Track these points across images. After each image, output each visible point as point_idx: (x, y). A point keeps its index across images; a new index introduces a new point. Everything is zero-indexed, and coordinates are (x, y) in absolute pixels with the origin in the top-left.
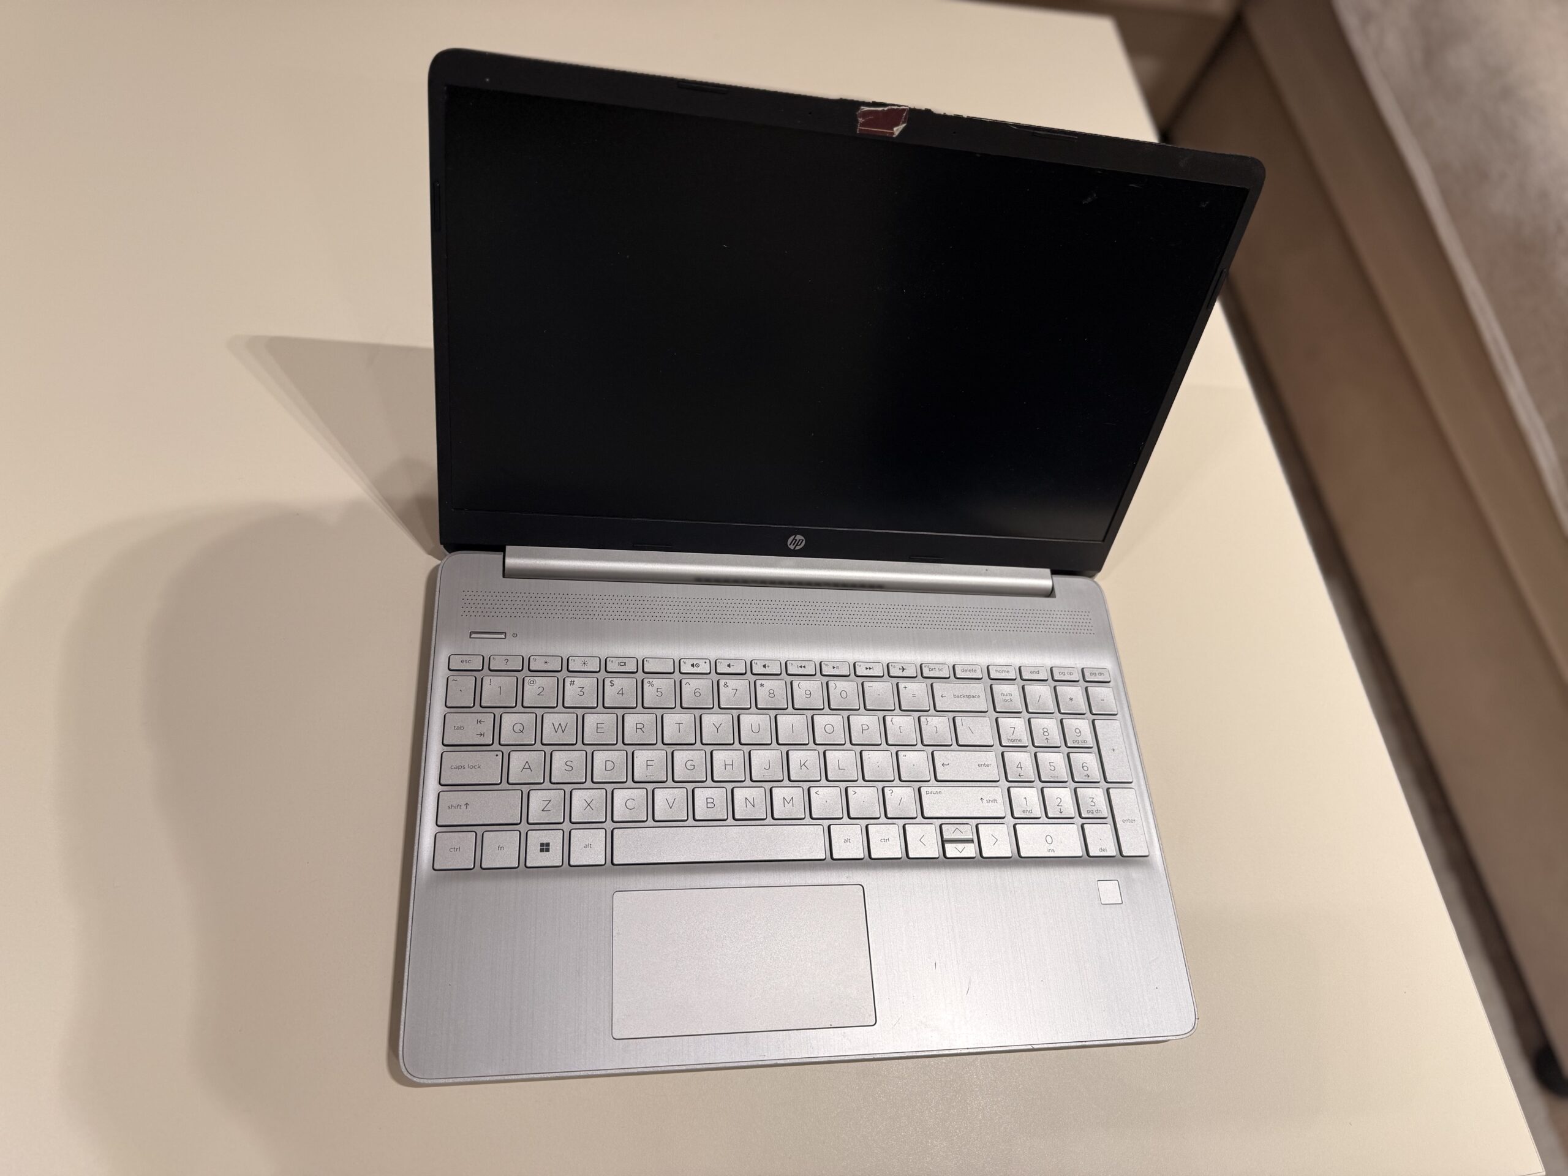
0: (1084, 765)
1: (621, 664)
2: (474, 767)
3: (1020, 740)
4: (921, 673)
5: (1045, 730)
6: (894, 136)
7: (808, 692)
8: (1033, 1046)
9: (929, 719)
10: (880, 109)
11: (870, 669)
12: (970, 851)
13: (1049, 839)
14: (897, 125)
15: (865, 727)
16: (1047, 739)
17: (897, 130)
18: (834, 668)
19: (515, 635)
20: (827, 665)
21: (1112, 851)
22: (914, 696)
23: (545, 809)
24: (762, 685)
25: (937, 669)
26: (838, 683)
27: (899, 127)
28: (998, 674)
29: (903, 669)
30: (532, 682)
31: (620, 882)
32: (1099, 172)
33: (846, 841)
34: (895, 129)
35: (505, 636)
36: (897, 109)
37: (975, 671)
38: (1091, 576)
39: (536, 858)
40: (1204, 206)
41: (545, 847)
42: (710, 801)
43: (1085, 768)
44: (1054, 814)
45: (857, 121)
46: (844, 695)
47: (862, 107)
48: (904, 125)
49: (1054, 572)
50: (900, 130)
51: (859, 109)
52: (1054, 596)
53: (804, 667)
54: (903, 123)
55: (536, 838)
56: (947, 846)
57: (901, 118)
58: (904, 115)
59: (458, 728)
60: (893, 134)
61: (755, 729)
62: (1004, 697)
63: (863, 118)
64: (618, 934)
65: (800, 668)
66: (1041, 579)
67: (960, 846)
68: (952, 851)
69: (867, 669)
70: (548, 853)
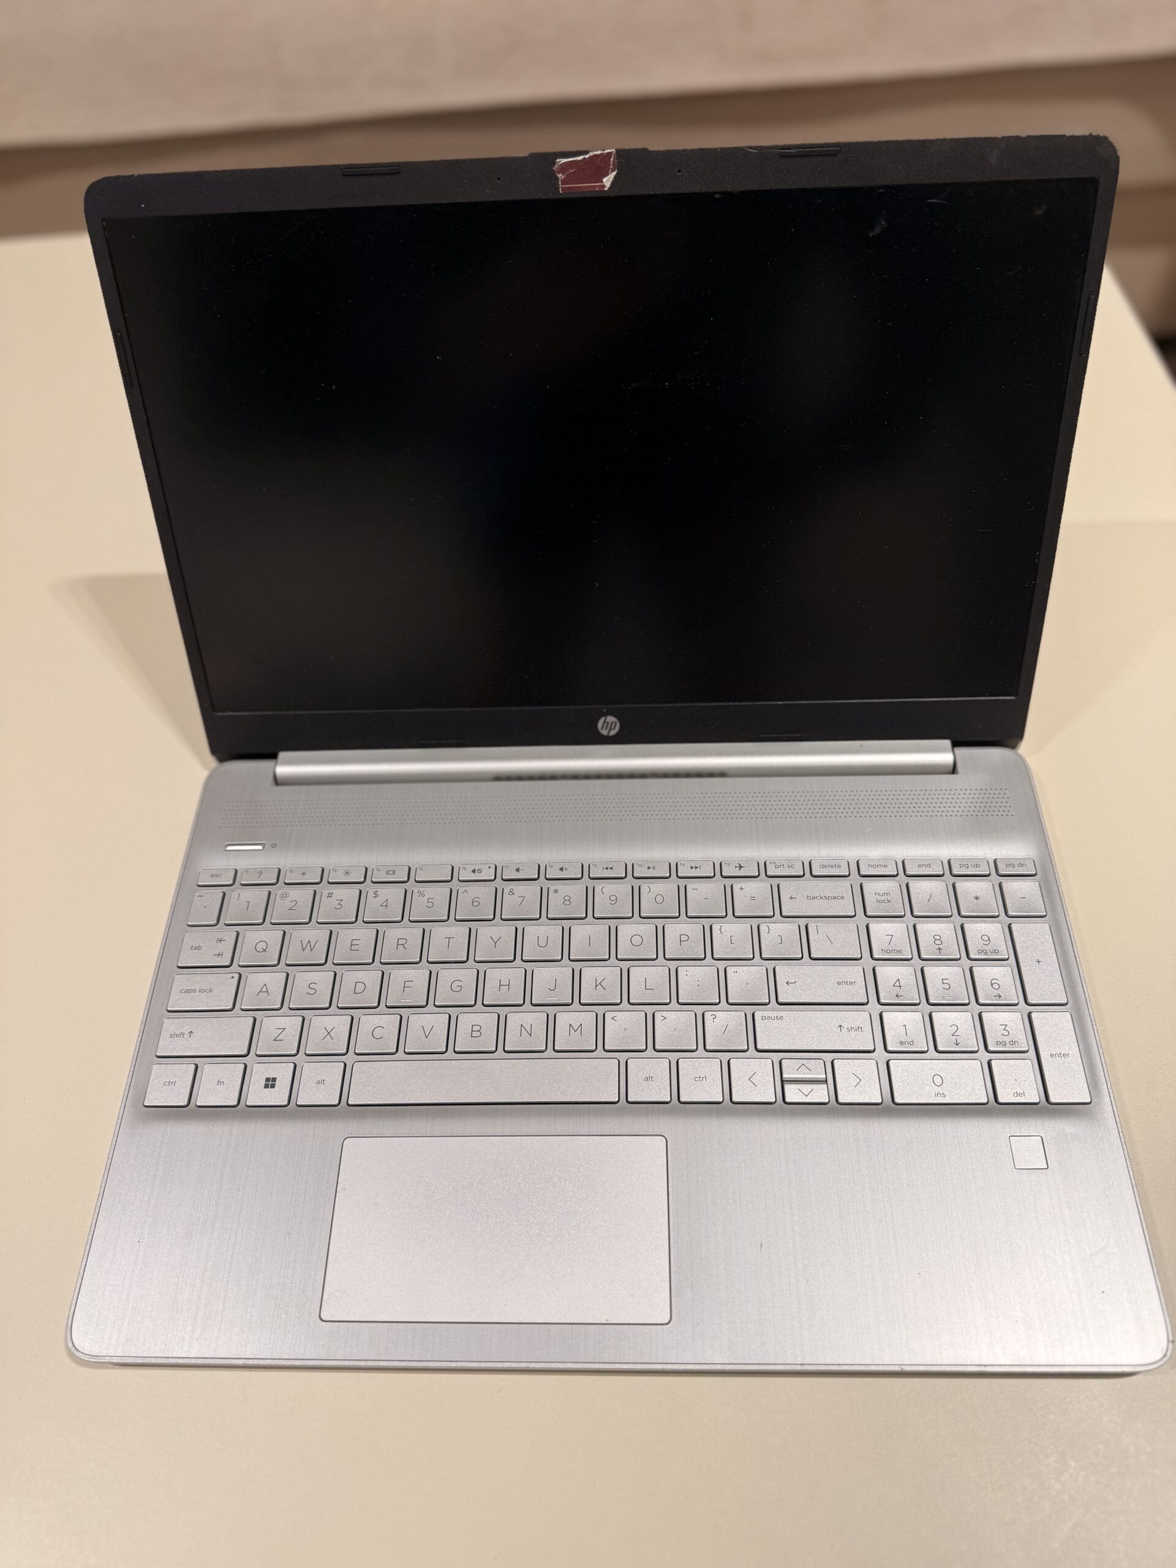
0: (994, 981)
1: (390, 872)
2: (205, 991)
3: (900, 951)
4: (763, 871)
5: (938, 938)
6: (606, 189)
7: (613, 898)
8: (903, 1367)
9: (772, 926)
10: (580, 158)
11: (696, 868)
12: (820, 1094)
13: (937, 1079)
14: (607, 174)
15: (684, 938)
16: (939, 948)
17: (607, 181)
18: (649, 868)
19: (274, 846)
20: (641, 866)
21: (1033, 1095)
22: (753, 898)
23: (277, 1039)
24: (556, 891)
25: (786, 866)
26: (651, 886)
27: (609, 176)
28: (871, 869)
29: (741, 867)
30: (284, 896)
31: (352, 1127)
32: (882, 190)
33: (647, 1079)
34: (605, 180)
35: (264, 847)
36: (601, 154)
37: (839, 866)
38: (1013, 746)
39: (257, 1095)
40: (1040, 212)
41: (270, 1083)
42: (476, 1028)
43: (996, 986)
44: (947, 1047)
45: (557, 178)
46: (659, 899)
47: (558, 160)
48: (614, 173)
49: (956, 744)
50: (611, 179)
51: (554, 163)
52: (957, 773)
53: (611, 868)
54: (613, 170)
55: (260, 1072)
56: (787, 1087)
57: (609, 165)
58: (612, 160)
59: (196, 948)
60: (604, 186)
61: (542, 942)
62: (879, 898)
63: (563, 174)
64: (344, 1189)
65: (605, 870)
66: (940, 754)
67: (806, 1088)
68: (793, 1094)
69: (692, 868)
70: (273, 1089)
